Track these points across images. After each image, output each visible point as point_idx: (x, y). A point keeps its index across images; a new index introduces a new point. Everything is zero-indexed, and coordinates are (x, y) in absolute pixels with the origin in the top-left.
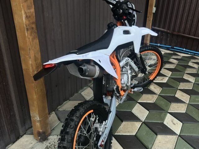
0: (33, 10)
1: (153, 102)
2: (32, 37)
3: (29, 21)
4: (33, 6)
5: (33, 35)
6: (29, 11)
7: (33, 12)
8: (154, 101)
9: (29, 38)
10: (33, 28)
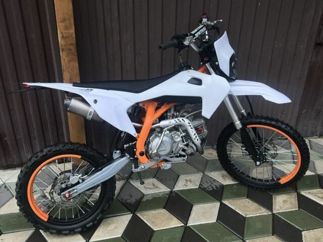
0: (72, 31)
1: (244, 216)
2: (68, 59)
3: (66, 42)
4: (73, 27)
5: (70, 56)
6: (67, 31)
7: (72, 33)
8: (247, 216)
9: (64, 59)
10: (70, 50)
